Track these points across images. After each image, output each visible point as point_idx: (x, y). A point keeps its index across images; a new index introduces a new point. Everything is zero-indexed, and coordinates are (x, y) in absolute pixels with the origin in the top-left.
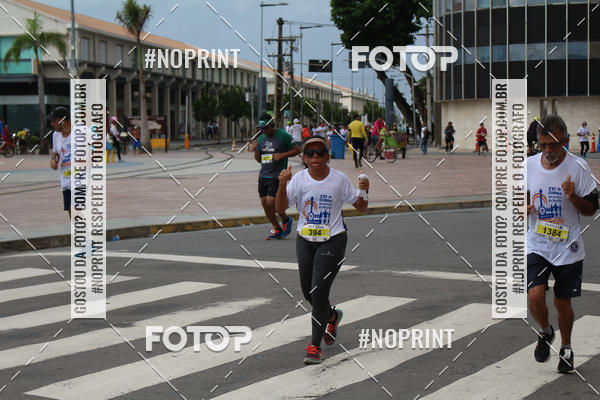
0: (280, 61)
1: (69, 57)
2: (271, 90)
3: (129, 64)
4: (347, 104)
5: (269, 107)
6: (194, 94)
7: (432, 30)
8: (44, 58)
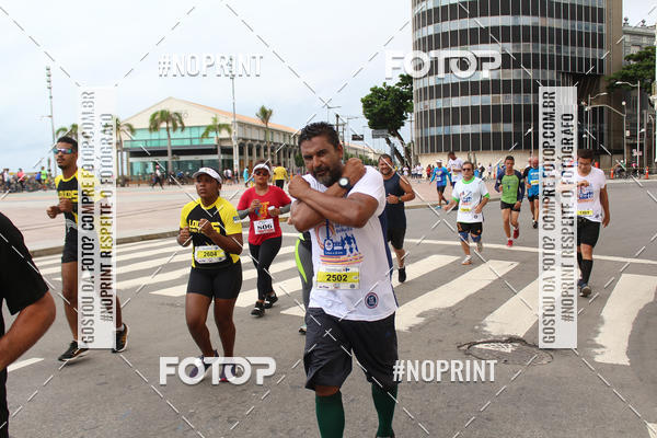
1: (233, 135)
3: (262, 139)
4: (371, 156)
6: (295, 153)
7: (414, 119)
8: (221, 136)
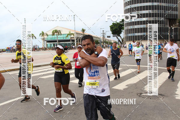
0: (103, 36)
1: (75, 36)
2: (102, 40)
5: (102, 43)
7: (124, 32)
8: (71, 37)
